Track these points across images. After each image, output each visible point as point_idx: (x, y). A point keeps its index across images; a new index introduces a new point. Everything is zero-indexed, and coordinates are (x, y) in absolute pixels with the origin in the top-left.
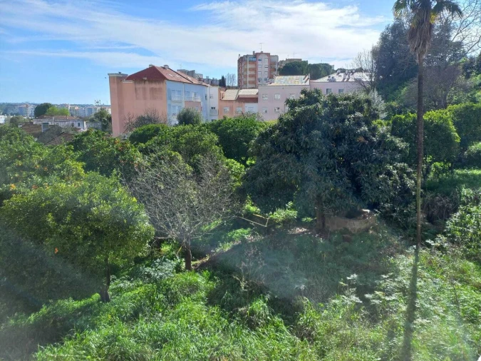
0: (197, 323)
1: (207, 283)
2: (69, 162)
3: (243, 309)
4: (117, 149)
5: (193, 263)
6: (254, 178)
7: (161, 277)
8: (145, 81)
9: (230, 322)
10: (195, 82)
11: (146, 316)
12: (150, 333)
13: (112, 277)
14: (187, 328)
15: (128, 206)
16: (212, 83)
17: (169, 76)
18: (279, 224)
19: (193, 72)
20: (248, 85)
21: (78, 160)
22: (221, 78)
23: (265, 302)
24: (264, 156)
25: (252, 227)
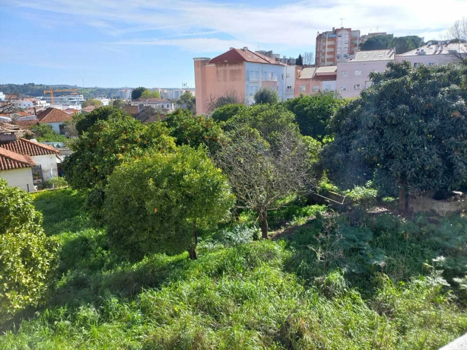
0: (275, 286)
1: (284, 251)
2: (164, 136)
3: (319, 278)
4: (202, 126)
5: (269, 233)
6: (332, 155)
7: (241, 242)
8: (226, 63)
9: (306, 289)
10: (273, 61)
11: (228, 274)
12: (233, 289)
13: (199, 238)
14: (266, 289)
15: (214, 176)
16: (289, 62)
17: (248, 57)
18: (356, 202)
19: (270, 52)
20: (326, 63)
21: (171, 135)
22: (298, 57)
23: (341, 274)
24: (343, 132)
25: (327, 204)
